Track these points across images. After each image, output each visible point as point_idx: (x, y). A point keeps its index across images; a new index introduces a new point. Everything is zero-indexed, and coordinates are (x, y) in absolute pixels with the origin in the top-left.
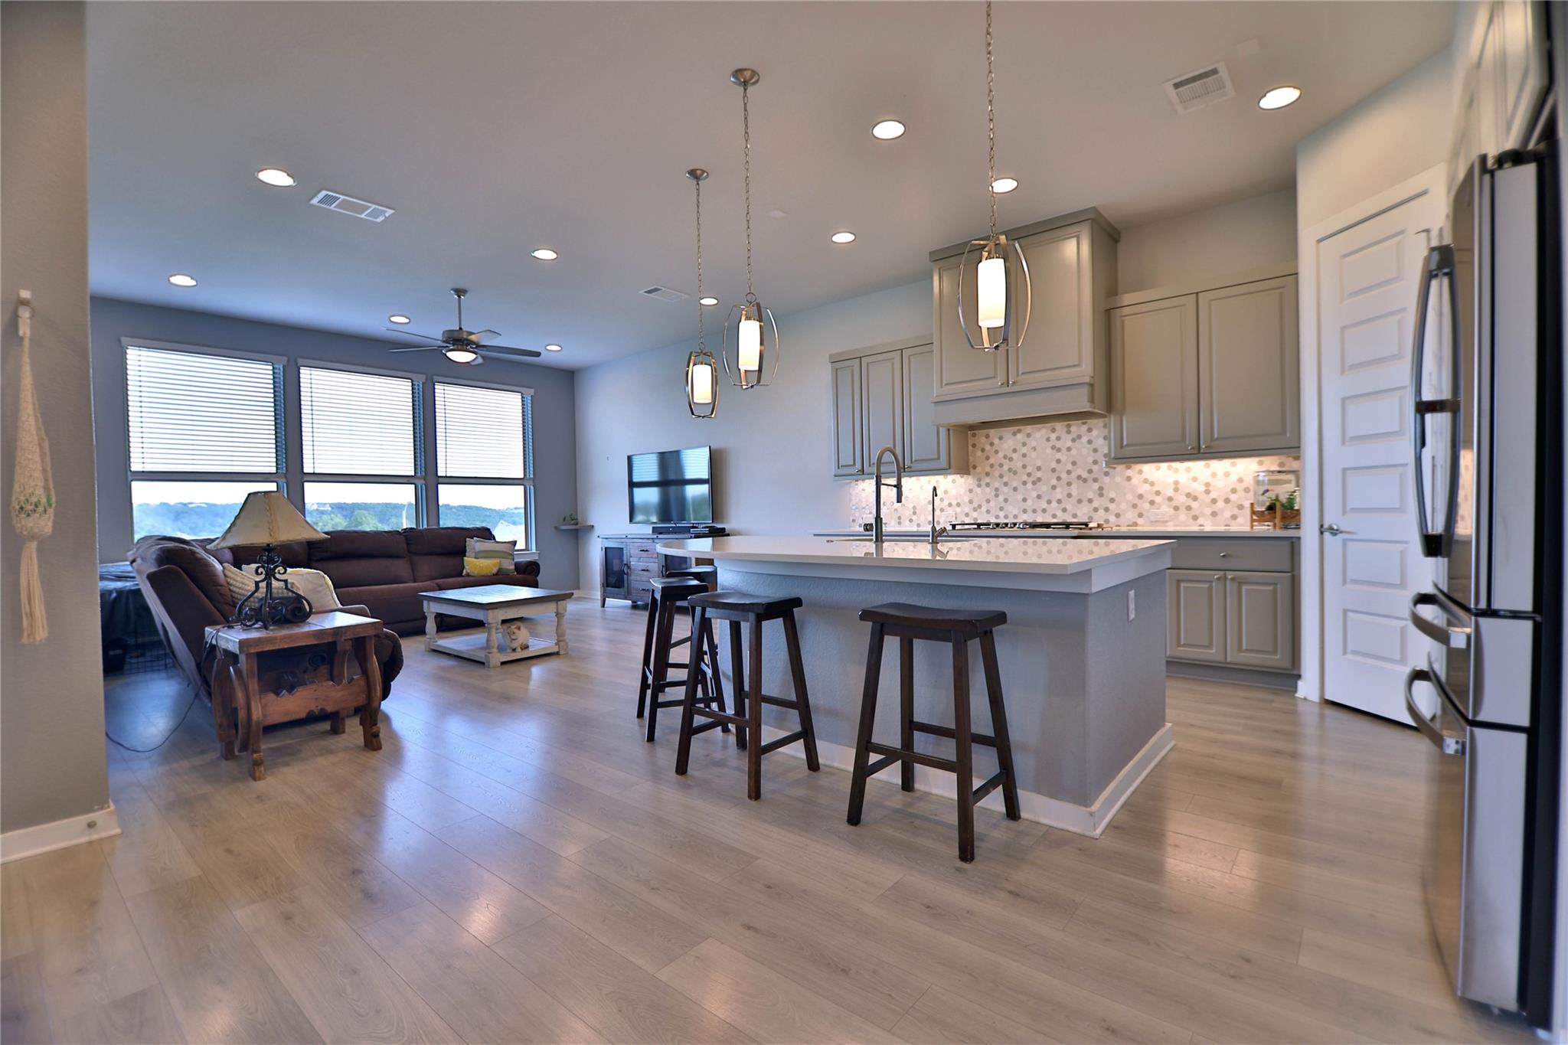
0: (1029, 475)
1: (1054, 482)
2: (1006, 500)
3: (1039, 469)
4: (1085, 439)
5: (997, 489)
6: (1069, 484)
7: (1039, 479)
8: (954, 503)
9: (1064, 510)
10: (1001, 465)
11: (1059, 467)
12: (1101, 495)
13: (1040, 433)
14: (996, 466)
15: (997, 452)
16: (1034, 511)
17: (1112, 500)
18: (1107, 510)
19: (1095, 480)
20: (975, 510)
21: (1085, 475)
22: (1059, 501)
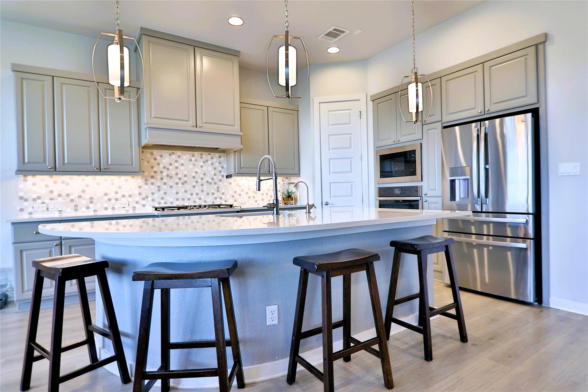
0: (180, 179)
1: (194, 184)
2: (165, 193)
3: (185, 176)
4: (210, 162)
5: (159, 187)
6: (202, 185)
7: (186, 182)
8: (127, 195)
9: (200, 199)
10: (162, 172)
11: (197, 176)
12: (218, 191)
13: (186, 156)
14: (159, 173)
15: (158, 164)
16: (183, 199)
17: (223, 194)
18: (221, 198)
19: (215, 183)
20: (143, 199)
21: (210, 181)
22: (197, 194)
